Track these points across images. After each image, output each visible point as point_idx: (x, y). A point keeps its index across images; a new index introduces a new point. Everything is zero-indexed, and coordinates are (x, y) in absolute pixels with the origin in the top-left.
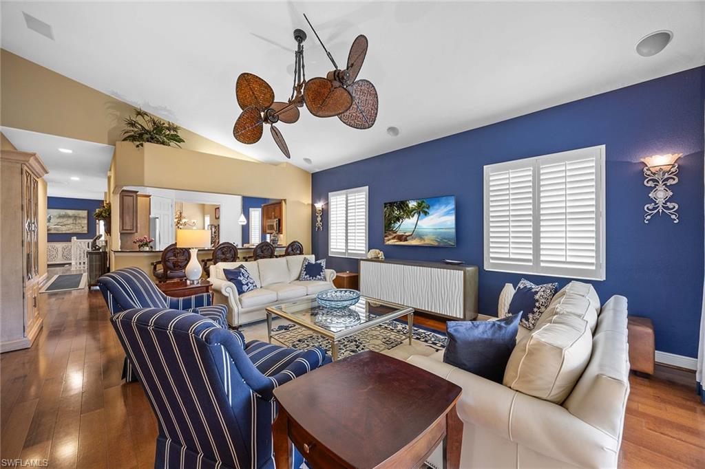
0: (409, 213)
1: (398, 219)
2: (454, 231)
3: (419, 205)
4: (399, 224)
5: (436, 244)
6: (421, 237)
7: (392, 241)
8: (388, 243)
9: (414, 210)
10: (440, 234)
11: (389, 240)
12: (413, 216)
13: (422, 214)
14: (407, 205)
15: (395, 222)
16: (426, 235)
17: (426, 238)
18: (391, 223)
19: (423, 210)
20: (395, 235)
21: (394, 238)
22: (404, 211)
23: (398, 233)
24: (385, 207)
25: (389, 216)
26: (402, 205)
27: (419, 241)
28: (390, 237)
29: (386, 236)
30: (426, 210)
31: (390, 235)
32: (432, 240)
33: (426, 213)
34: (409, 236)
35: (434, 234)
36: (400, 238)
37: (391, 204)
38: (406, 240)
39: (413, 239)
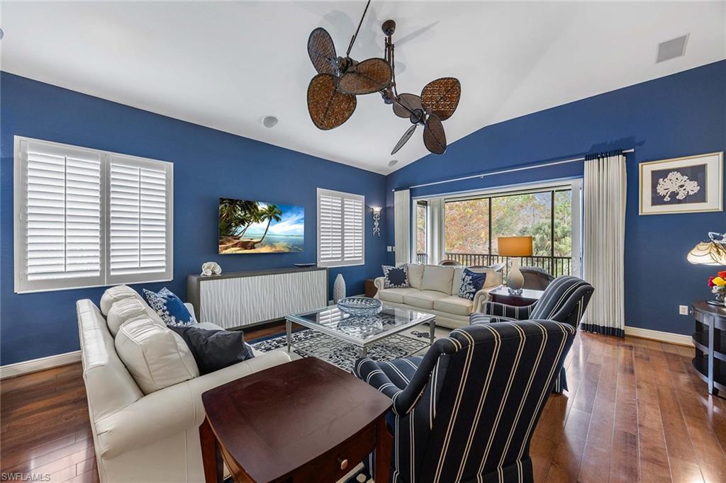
0: (258, 217)
1: (242, 222)
2: (303, 238)
3: (271, 210)
4: (243, 227)
5: (287, 251)
6: (271, 244)
7: (233, 249)
8: (224, 252)
9: (265, 213)
10: (291, 241)
11: (226, 248)
12: (263, 220)
13: (273, 219)
14: (256, 207)
15: (237, 225)
16: (278, 242)
17: (276, 244)
18: (231, 226)
19: (274, 215)
20: (237, 241)
21: (235, 245)
22: (250, 213)
23: (242, 240)
24: (221, 203)
25: (227, 215)
26: (249, 206)
27: (269, 248)
28: (228, 245)
29: (222, 243)
30: (278, 216)
31: (229, 241)
32: (284, 247)
33: (278, 219)
34: (257, 242)
35: (286, 241)
36: (245, 245)
37: (232, 202)
38: (253, 247)
39: (263, 246)
